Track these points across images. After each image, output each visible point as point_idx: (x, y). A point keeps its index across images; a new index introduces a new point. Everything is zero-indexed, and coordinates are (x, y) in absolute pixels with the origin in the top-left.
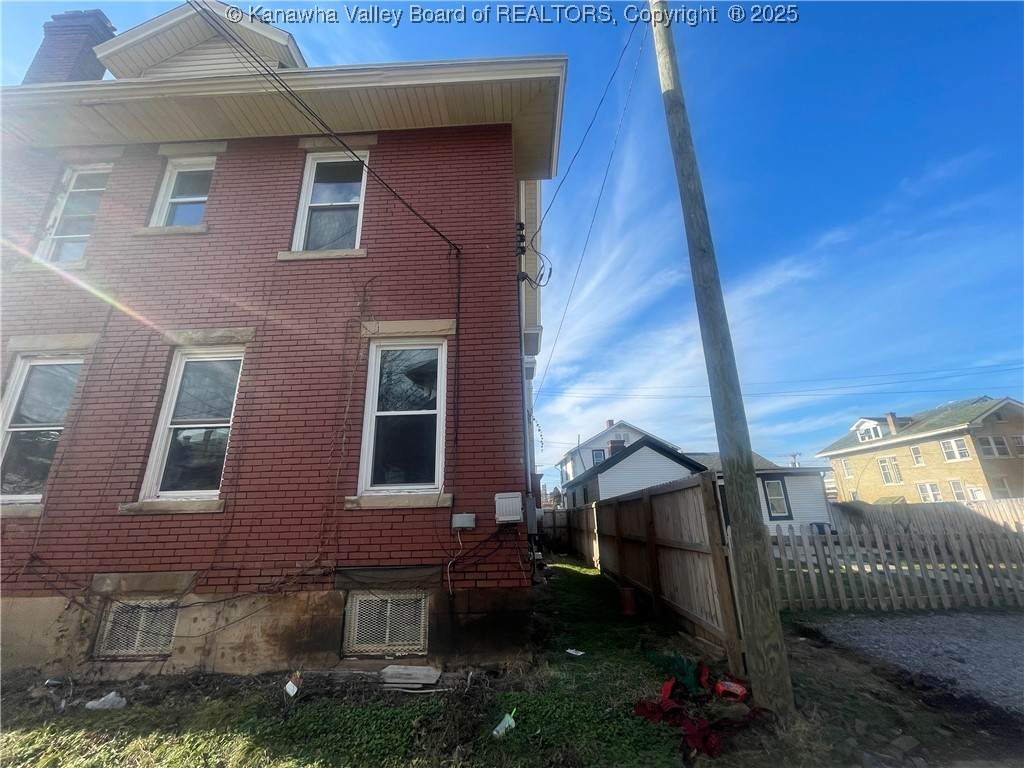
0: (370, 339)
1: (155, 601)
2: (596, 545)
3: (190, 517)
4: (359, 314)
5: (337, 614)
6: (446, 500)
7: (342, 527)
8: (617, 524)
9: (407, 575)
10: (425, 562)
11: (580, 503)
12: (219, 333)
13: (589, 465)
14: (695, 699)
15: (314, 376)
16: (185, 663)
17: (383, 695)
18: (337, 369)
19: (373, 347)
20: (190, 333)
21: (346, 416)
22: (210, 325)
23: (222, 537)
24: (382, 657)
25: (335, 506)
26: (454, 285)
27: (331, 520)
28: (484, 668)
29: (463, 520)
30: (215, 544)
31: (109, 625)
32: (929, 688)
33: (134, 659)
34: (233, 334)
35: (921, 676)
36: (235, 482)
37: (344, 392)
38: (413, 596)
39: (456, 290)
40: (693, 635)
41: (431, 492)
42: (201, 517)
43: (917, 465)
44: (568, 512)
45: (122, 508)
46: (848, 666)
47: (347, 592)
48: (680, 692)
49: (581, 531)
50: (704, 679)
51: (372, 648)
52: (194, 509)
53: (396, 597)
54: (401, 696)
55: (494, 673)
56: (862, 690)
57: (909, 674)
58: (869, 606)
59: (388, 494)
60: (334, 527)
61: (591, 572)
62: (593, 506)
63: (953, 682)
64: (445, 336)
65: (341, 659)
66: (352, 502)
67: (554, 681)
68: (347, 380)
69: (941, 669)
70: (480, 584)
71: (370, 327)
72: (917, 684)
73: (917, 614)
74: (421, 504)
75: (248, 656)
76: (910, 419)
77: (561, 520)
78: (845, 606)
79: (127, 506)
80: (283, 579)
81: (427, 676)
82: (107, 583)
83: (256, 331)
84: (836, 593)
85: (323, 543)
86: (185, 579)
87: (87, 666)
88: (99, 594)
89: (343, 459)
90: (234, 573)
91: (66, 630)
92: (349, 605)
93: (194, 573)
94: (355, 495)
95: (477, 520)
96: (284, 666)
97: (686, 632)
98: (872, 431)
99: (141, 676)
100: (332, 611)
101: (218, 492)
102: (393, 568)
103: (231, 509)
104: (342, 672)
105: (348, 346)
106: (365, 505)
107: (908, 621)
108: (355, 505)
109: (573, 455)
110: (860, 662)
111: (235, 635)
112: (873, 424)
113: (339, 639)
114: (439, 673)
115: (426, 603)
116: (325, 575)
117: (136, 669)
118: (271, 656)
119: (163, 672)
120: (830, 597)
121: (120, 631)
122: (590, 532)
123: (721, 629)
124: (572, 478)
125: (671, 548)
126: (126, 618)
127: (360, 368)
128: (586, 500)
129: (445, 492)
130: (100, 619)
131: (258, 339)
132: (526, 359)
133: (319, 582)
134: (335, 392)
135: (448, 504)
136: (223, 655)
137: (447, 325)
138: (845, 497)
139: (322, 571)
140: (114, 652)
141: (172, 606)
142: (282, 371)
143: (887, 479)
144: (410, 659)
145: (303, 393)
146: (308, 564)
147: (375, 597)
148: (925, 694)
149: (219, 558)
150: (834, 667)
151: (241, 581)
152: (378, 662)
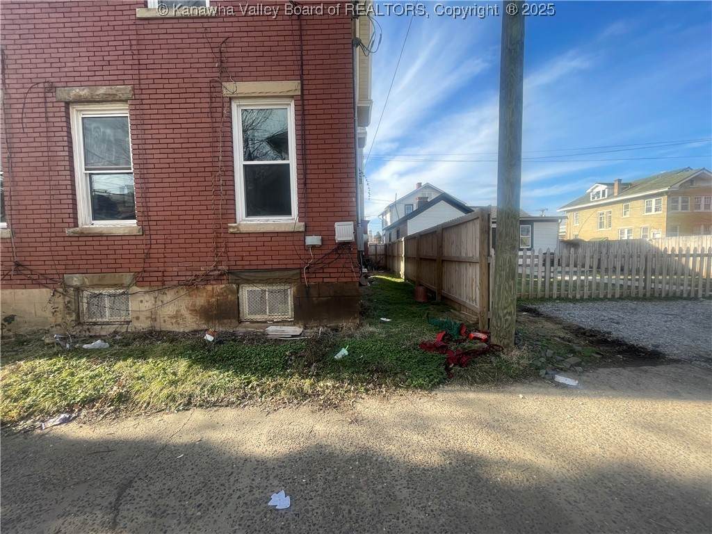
0: (231, 99)
1: (112, 291)
2: (402, 265)
3: (120, 238)
4: (218, 75)
5: (233, 298)
6: (301, 227)
7: (230, 245)
8: (418, 249)
9: (277, 274)
10: (288, 267)
11: (394, 238)
12: (102, 90)
13: (402, 215)
14: (456, 341)
15: (190, 130)
16: (142, 325)
17: (267, 340)
18: (208, 125)
19: (234, 106)
20: (78, 90)
21: (220, 164)
22: (93, 83)
23: (146, 251)
24: (265, 322)
25: (222, 230)
26: (297, 48)
27: (220, 240)
28: (330, 327)
29: (313, 240)
30: (143, 256)
31: (85, 306)
32: (594, 336)
33: (108, 323)
34: (115, 92)
35: (591, 330)
36: (146, 214)
37: (216, 144)
38: (282, 288)
39: (299, 53)
40: (459, 311)
41: (289, 222)
42: (128, 238)
43: (624, 217)
44: (386, 245)
45: (68, 231)
46: (549, 325)
47: (238, 285)
48: (448, 338)
49: (394, 257)
50: (463, 332)
51: (258, 317)
52: (121, 232)
53: (271, 288)
54: (278, 341)
55: (336, 330)
56: (555, 336)
57: (584, 329)
58: (569, 296)
59: (258, 222)
60: (223, 245)
61: (399, 280)
62: (403, 239)
63: (609, 333)
64: (292, 97)
65: (240, 323)
66: (234, 228)
67: (372, 334)
68: (216, 134)
69: (603, 327)
70: (325, 280)
71: (230, 88)
72: (587, 334)
73: (598, 300)
74: (283, 230)
75: (181, 322)
76: (631, 184)
77: (380, 250)
78: (555, 296)
79: (71, 230)
80: (193, 278)
81: (294, 331)
82: (76, 280)
83: (134, 89)
84: (551, 290)
85: (217, 255)
86: (127, 278)
87: (78, 328)
88: (72, 287)
89: (223, 197)
90: (160, 274)
91: (57, 308)
92: (240, 293)
93: (132, 274)
94: (236, 223)
95: (322, 240)
96: (205, 327)
97: (455, 309)
98: (601, 193)
99: (116, 333)
100: (229, 296)
101: (135, 221)
102: (268, 270)
103: (148, 232)
104: (241, 330)
105: (214, 105)
106: (243, 230)
107: (591, 304)
108: (236, 230)
109: (391, 208)
110: (557, 324)
111: (170, 310)
112: (604, 187)
113: (236, 312)
114: (302, 330)
115: (291, 291)
116: (221, 275)
117: (112, 329)
118: (195, 322)
119: (129, 330)
120: (547, 292)
121: (94, 309)
122: (399, 256)
123: (478, 307)
124: (389, 224)
125: (452, 261)
126: (95, 301)
127: (226, 124)
128: (398, 237)
129: (299, 221)
130: (78, 302)
131: (137, 97)
132: (359, 130)
133: (219, 279)
134: (208, 145)
135: (302, 229)
136: (165, 321)
137: (293, 86)
138: (570, 237)
139: (219, 272)
140: (94, 320)
141: (123, 293)
142: (164, 126)
143: (601, 225)
144: (283, 322)
145: (184, 145)
146: (208, 268)
147: (257, 288)
148: (591, 338)
149: (147, 265)
150: (541, 326)
151: (165, 279)
152: (263, 325)
